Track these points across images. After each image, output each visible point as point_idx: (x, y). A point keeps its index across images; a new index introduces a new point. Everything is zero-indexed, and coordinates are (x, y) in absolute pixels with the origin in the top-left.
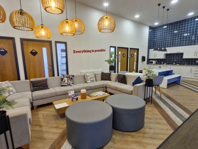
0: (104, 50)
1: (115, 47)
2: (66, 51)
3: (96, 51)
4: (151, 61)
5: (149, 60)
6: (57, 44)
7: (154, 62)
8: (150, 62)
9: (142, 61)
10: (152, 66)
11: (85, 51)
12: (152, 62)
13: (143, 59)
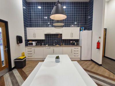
4: (30, 42)
5: (27, 41)
7: (34, 43)
8: (28, 43)
9: (18, 43)
10: (33, 48)
12: (32, 44)
13: (19, 40)
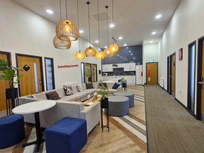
0: (78, 66)
1: (84, 63)
2: (52, 66)
3: (73, 66)
4: (104, 73)
6: (46, 60)
9: (99, 74)
10: (106, 77)
11: (66, 66)
12: (105, 75)
